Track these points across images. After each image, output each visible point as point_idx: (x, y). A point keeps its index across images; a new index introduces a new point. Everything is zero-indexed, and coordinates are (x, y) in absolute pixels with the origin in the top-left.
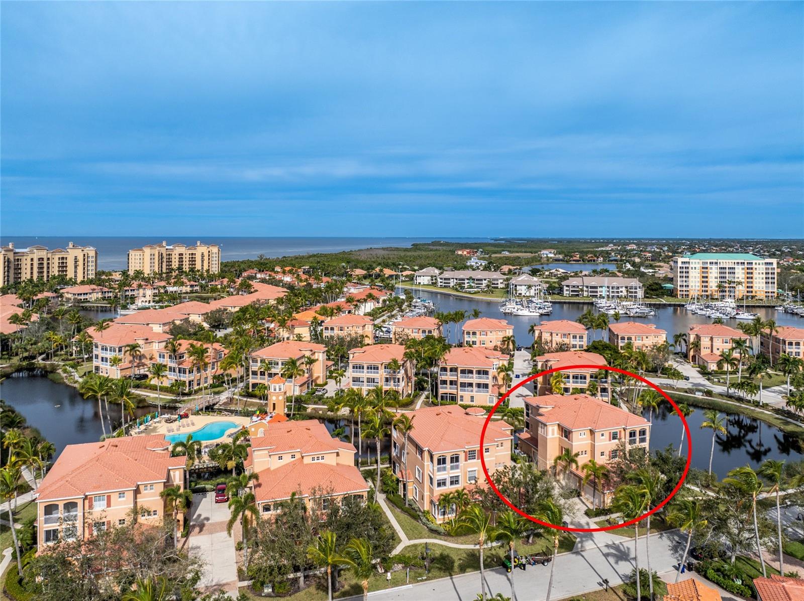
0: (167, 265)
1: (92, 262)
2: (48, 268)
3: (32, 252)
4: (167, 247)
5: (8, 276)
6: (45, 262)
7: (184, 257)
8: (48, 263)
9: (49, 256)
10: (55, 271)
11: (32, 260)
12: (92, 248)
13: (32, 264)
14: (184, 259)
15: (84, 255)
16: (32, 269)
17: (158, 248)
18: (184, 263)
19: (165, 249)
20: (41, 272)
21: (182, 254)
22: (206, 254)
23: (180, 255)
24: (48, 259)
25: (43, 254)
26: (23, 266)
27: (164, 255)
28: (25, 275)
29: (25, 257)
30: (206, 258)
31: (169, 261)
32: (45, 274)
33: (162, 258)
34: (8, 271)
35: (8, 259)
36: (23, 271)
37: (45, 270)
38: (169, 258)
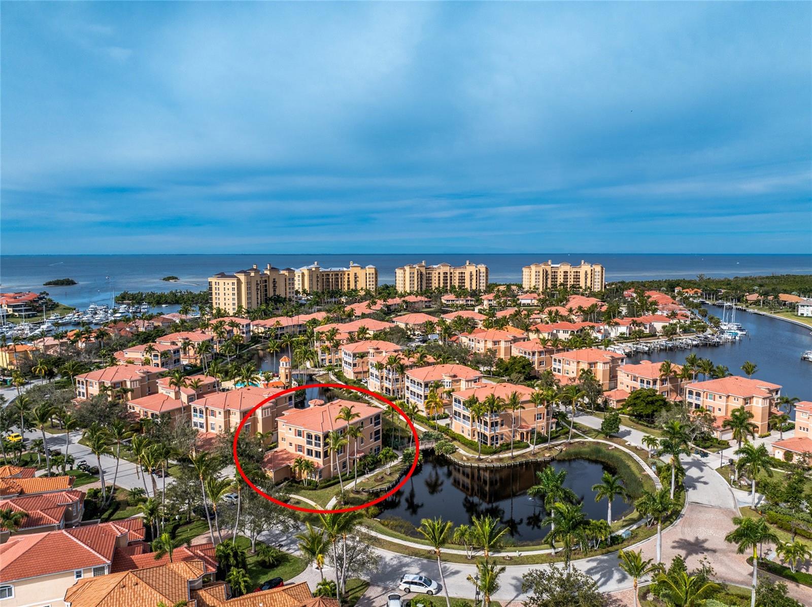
0: (552, 282)
1: (483, 276)
2: (451, 280)
3: (439, 268)
4: (552, 266)
5: (421, 285)
6: (449, 275)
7: (569, 274)
8: (451, 277)
9: (452, 271)
10: (456, 283)
11: (439, 273)
12: (483, 266)
13: (439, 277)
14: (569, 277)
15: (477, 271)
16: (439, 280)
17: (543, 266)
18: (569, 280)
19: (550, 267)
20: (445, 283)
21: (567, 272)
22: (589, 273)
23: (565, 272)
24: (451, 273)
25: (447, 269)
26: (433, 278)
27: (549, 272)
28: (435, 285)
29: (434, 272)
30: (589, 276)
31: (554, 278)
32: (449, 284)
33: (547, 276)
34: (421, 281)
35: (421, 273)
36: (433, 281)
37: (449, 281)
38: (555, 275)
